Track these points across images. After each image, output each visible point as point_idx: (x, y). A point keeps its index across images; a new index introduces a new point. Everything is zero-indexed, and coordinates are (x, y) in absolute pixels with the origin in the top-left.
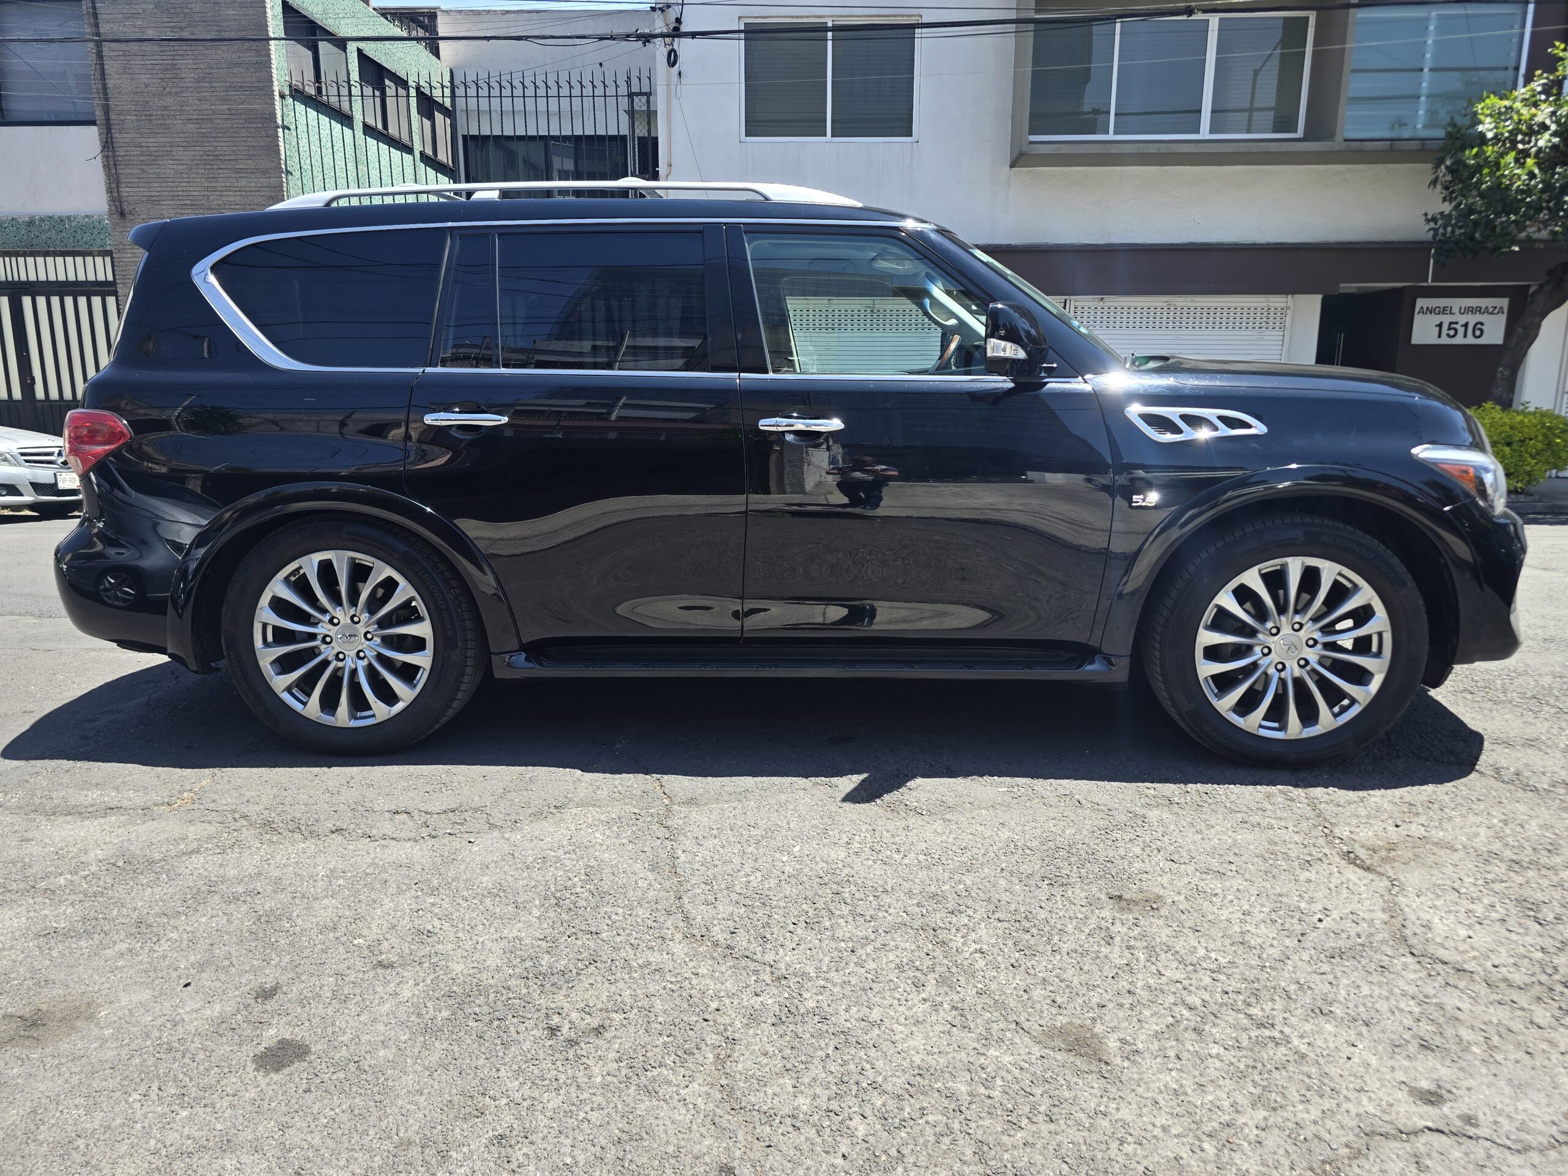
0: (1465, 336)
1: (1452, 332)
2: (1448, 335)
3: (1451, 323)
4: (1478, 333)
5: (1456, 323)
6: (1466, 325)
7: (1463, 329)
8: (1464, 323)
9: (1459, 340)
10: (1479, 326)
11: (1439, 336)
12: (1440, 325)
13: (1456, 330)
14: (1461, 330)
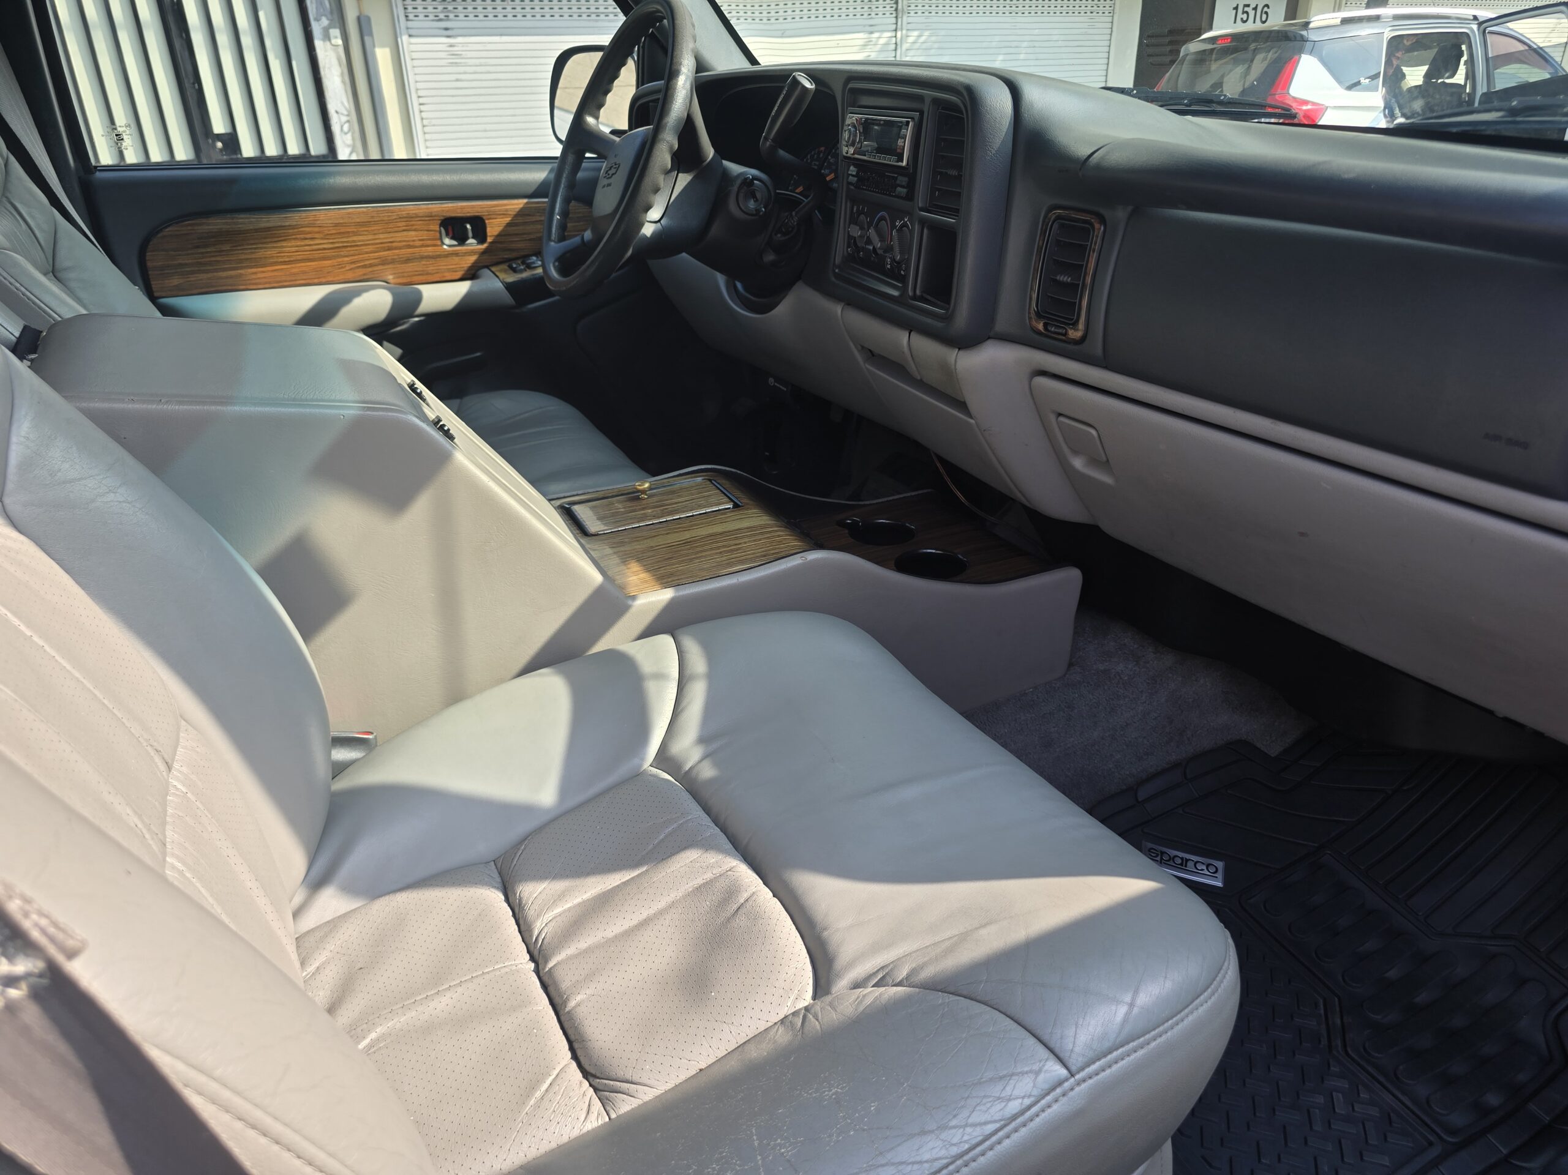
0: (1254, 22)
1: (1245, 17)
2: (1242, 19)
3: (1245, 6)
4: (1264, 16)
5: (1248, 6)
6: (1255, 9)
7: (1254, 11)
8: (1254, 6)
9: (1250, 26)
10: (1266, 9)
11: (1235, 22)
12: (1236, 8)
13: (1247, 13)
14: (1252, 13)
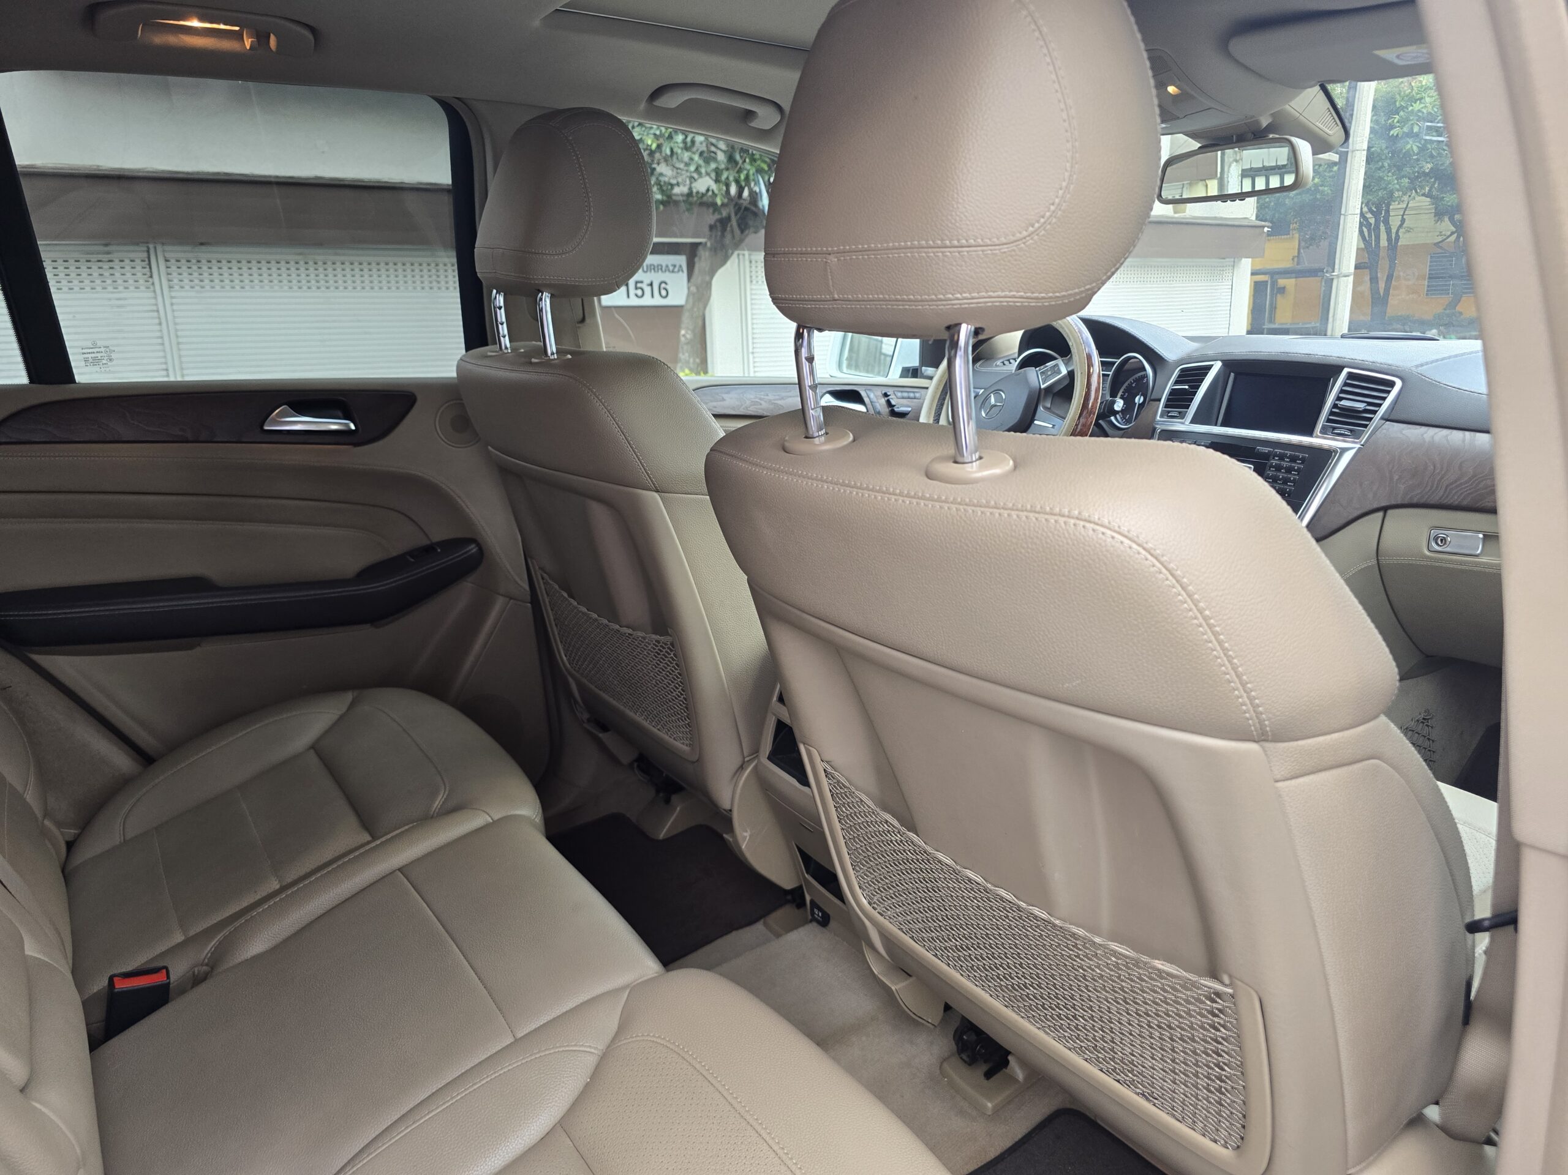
0: (652, 296)
1: (639, 292)
2: (636, 295)
3: (637, 283)
4: (664, 293)
5: (642, 282)
7: (649, 288)
8: (649, 282)
9: (647, 301)
10: (663, 285)
11: (628, 296)
13: (642, 289)
14: (648, 290)
